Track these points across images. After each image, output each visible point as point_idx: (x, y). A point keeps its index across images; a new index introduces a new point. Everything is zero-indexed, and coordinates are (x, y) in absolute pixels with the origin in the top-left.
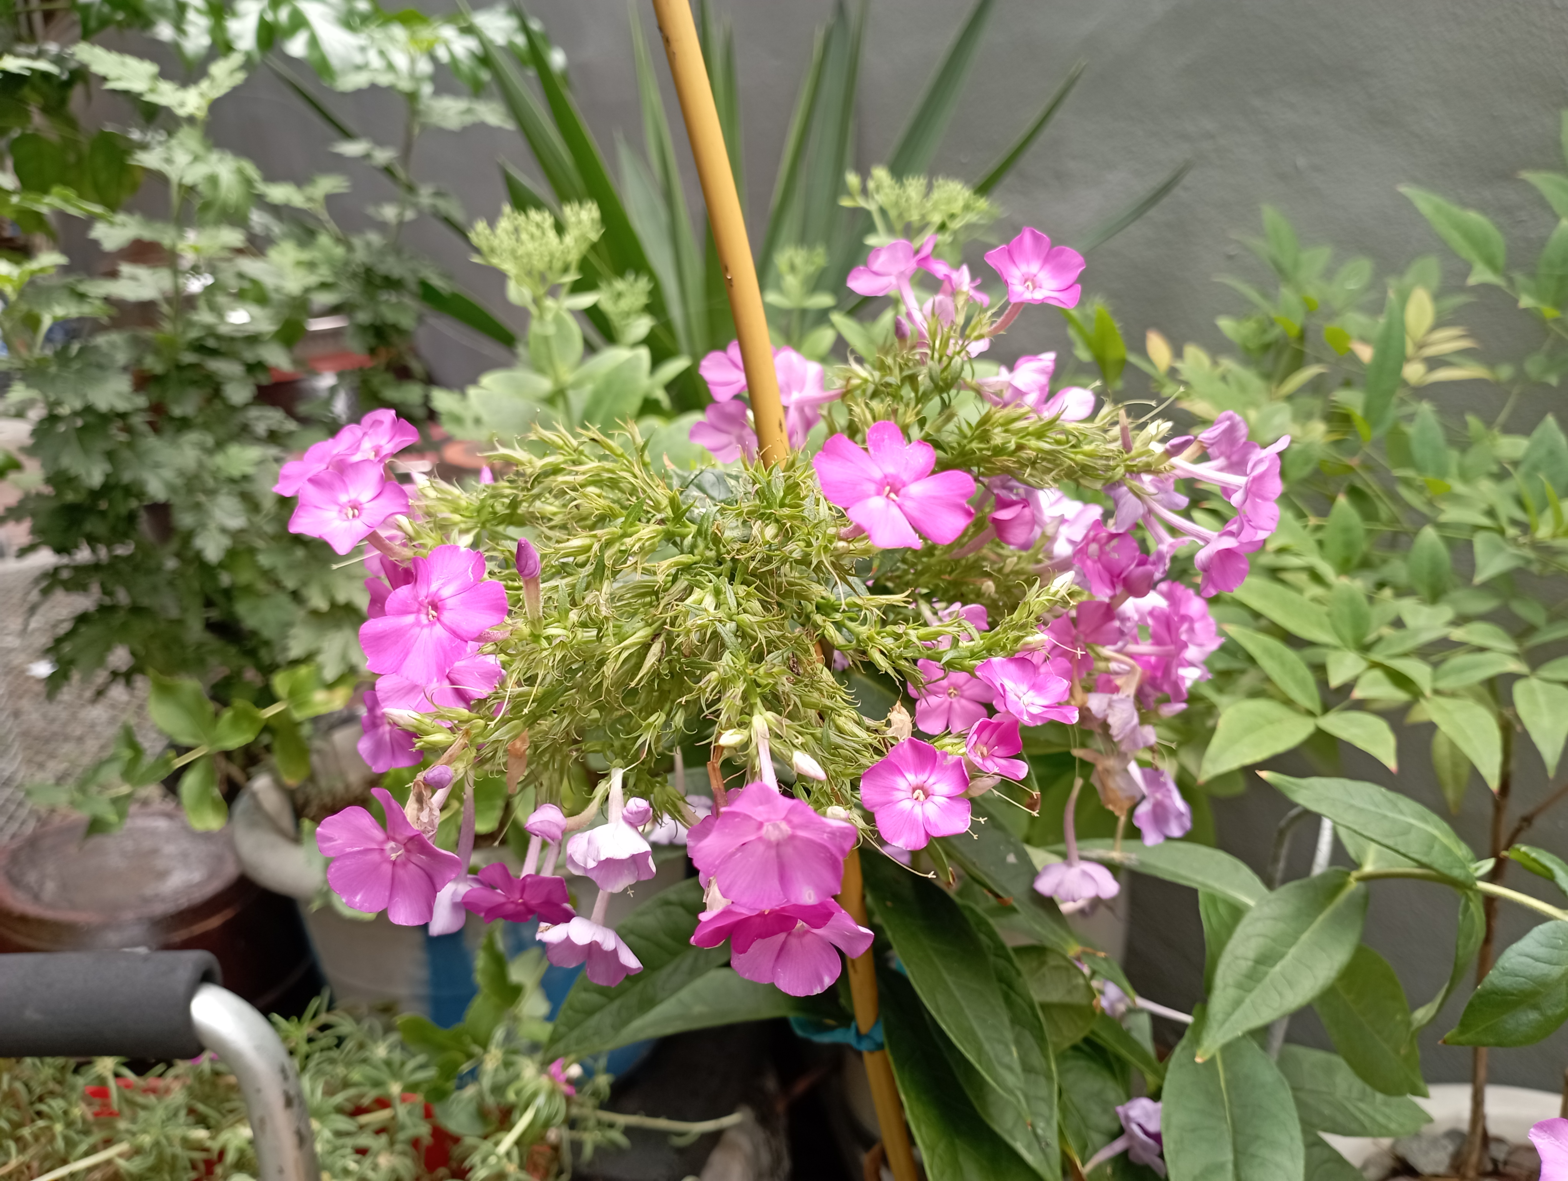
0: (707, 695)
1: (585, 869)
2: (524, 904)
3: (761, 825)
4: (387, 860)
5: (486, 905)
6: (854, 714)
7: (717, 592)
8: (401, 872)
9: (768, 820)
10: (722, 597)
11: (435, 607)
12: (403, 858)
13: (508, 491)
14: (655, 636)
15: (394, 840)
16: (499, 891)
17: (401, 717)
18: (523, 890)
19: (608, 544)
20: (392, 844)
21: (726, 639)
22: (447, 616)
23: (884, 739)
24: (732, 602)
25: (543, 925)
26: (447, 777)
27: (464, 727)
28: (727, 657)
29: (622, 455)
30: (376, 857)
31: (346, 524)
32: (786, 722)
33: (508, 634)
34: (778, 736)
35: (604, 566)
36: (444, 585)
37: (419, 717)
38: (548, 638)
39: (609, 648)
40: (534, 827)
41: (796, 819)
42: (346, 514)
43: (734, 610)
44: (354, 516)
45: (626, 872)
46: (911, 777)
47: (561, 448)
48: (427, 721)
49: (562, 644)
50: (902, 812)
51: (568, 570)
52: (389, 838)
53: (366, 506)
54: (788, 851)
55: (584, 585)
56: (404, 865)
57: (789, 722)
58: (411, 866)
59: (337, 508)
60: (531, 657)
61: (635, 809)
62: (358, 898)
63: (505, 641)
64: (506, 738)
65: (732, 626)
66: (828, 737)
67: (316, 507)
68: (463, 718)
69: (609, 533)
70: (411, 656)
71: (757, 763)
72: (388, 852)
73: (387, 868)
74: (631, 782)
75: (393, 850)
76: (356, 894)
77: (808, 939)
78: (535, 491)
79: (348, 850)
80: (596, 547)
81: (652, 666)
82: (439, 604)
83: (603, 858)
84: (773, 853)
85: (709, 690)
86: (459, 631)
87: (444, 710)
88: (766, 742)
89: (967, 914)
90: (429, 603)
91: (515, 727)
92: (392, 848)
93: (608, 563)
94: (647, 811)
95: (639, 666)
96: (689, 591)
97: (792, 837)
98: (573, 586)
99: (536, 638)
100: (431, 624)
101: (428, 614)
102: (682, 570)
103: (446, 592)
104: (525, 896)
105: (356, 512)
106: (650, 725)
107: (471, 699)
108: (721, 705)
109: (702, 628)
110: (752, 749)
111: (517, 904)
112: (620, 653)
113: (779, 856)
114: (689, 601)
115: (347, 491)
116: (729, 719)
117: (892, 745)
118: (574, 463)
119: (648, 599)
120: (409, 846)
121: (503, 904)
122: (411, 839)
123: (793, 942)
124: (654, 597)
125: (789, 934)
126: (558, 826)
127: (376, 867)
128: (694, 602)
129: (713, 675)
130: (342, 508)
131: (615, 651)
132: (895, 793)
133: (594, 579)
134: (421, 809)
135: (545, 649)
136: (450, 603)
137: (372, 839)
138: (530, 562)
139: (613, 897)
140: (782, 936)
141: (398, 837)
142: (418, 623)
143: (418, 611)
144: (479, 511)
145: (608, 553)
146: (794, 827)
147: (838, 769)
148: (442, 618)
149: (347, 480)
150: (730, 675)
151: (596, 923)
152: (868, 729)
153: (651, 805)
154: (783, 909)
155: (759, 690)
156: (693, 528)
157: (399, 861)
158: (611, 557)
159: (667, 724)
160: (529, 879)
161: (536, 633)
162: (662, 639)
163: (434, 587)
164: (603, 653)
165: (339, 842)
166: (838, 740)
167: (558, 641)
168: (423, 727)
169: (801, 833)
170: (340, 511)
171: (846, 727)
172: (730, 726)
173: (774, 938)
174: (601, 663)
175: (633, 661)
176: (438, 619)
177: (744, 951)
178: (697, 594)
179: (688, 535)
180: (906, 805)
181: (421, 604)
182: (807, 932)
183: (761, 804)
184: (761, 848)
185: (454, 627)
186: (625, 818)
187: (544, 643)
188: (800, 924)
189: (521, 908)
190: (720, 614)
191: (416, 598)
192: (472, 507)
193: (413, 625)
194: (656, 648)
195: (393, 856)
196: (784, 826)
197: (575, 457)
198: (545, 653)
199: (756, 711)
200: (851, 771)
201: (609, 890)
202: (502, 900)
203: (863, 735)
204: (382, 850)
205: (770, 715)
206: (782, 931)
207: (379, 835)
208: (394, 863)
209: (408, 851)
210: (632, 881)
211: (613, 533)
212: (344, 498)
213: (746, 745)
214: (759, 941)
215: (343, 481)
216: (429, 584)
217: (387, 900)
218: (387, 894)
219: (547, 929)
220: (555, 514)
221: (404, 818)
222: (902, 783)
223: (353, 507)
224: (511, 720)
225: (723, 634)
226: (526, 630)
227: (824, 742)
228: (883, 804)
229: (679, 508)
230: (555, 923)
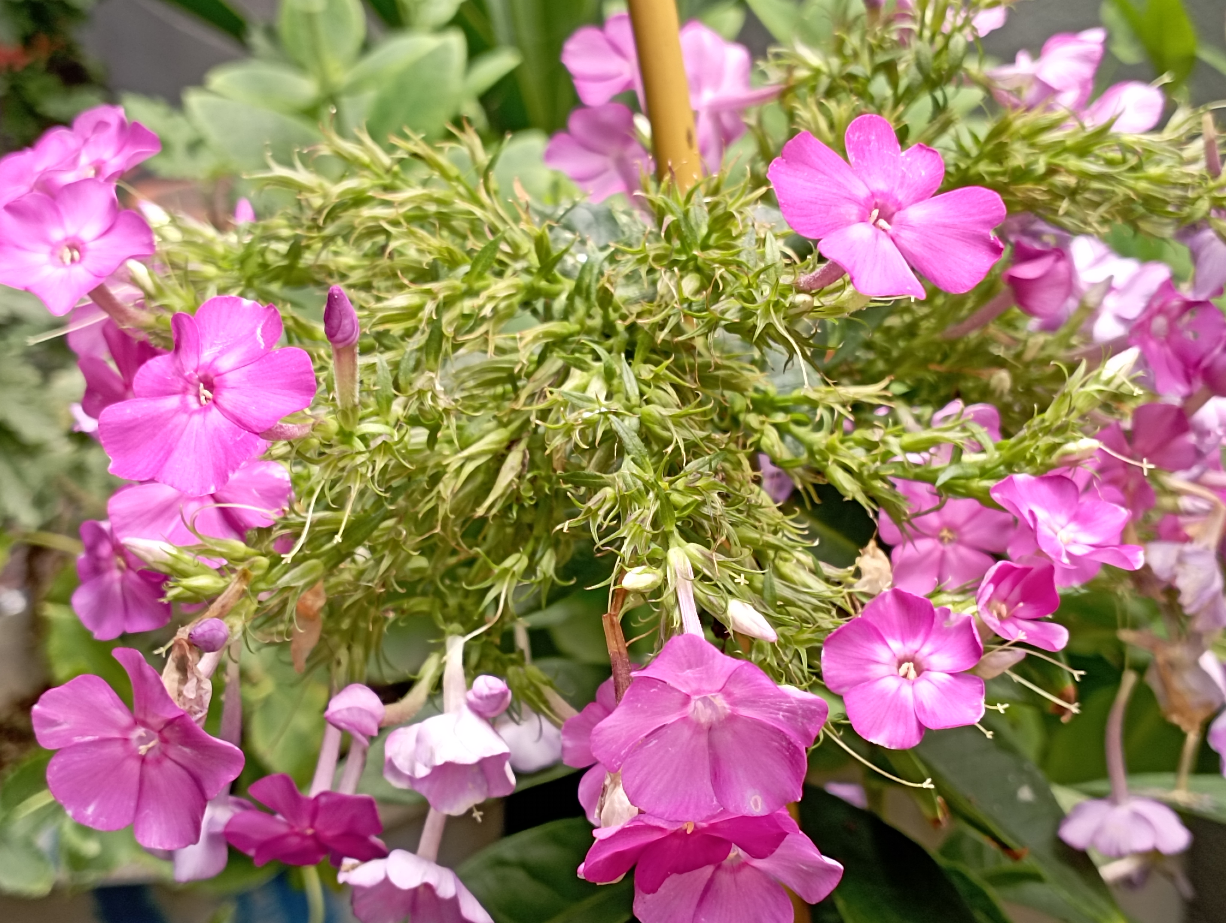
0: (600, 520)
1: (411, 779)
2: (314, 836)
3: (687, 699)
4: (133, 754)
5: (257, 837)
6: (808, 559)
7: (609, 375)
8: (152, 772)
9: (698, 692)
10: (615, 382)
11: (209, 386)
12: (157, 752)
13: (286, 232)
14: (511, 444)
15: (144, 724)
16: (279, 817)
17: (149, 551)
18: (314, 816)
19: (448, 303)
20: (140, 731)
21: (626, 440)
22: (227, 398)
23: (850, 595)
24: (633, 389)
25: (348, 862)
26: (221, 635)
27: (240, 567)
28: (628, 466)
29: (458, 179)
30: (117, 750)
31: (61, 272)
32: (718, 557)
33: (307, 430)
34: (705, 578)
35: (442, 335)
36: (222, 353)
37: (174, 552)
38: (363, 438)
39: (446, 457)
40: (338, 716)
41: (738, 691)
42: (61, 258)
43: (635, 398)
44: (73, 260)
45: (470, 786)
46: (896, 645)
47: (365, 167)
48: (187, 557)
49: (385, 447)
50: (883, 695)
51: (386, 342)
52: (137, 722)
53: (91, 245)
54: (725, 738)
55: (412, 363)
56: (158, 762)
57: (722, 558)
58: (168, 764)
59: (47, 249)
60: (341, 465)
61: (486, 692)
62: (90, 810)
63: (304, 440)
64: (301, 583)
65: (632, 422)
66: (772, 587)
67: (18, 247)
68: (238, 555)
69: (448, 288)
70: (176, 455)
71: (676, 615)
72: (134, 743)
73: (133, 766)
74: (474, 658)
75: (142, 740)
76: (87, 804)
77: (745, 874)
78: (330, 230)
79: (77, 739)
80: (430, 306)
81: (510, 484)
82: (216, 380)
83: (439, 762)
84: (703, 740)
85: (601, 513)
86: (246, 419)
87: (211, 542)
88: (689, 583)
89: (956, 881)
90: (200, 380)
91: (312, 569)
92: (140, 738)
93: (448, 331)
94: (504, 695)
95: (487, 488)
96: (562, 376)
97: (732, 718)
98: (396, 365)
99: (346, 436)
100: (204, 409)
101: (198, 396)
102: (554, 344)
103: (226, 363)
104: (318, 824)
105: (76, 254)
106: (506, 571)
107: (247, 527)
108: (623, 532)
109: (591, 424)
110: (667, 597)
111: (304, 837)
112: (462, 466)
113: (711, 745)
114: (568, 386)
115: (61, 224)
116: (635, 551)
117: (863, 605)
118: (387, 188)
119: (499, 390)
120: (167, 734)
121: (283, 837)
122: (170, 723)
123: (724, 878)
124: (509, 387)
125: (718, 867)
126: (372, 715)
127: (117, 765)
128: (576, 389)
129: (608, 492)
130: (54, 249)
131: (454, 462)
132: (873, 667)
133: (427, 355)
134: (184, 680)
135: (360, 453)
136: (231, 378)
137: (112, 723)
138: (346, 322)
139: (450, 820)
140: (708, 871)
141: (151, 720)
142: (184, 408)
143: (184, 391)
144: (243, 261)
145: (447, 317)
146: (733, 704)
147: (788, 634)
148: (220, 401)
149: (62, 209)
150: (634, 490)
151: (425, 858)
152: (827, 580)
153: (509, 685)
154: (713, 827)
155: (676, 514)
156: (568, 285)
157: (150, 756)
158: (450, 323)
159: (530, 570)
160: (323, 800)
161: (347, 429)
162: (522, 445)
163: (207, 356)
164: (438, 465)
165: (65, 727)
166: (788, 593)
167: (379, 441)
168: (181, 566)
169: (744, 712)
170: (52, 254)
171: (795, 577)
172: (636, 562)
173: (697, 872)
174: (435, 479)
175: (480, 478)
176: (215, 402)
177: (654, 891)
178: (577, 377)
179: (557, 294)
180: (890, 684)
181: (188, 380)
182: (745, 864)
183: (690, 667)
184: (686, 733)
185: (238, 413)
186: (471, 706)
187: (359, 445)
188: (736, 852)
189: (309, 843)
190: (616, 405)
191: (180, 372)
192: (232, 256)
193: (176, 412)
194: (514, 459)
195: (143, 749)
196: (720, 701)
197: (387, 180)
198: (360, 459)
199: (672, 542)
200: (806, 636)
201: (447, 811)
202: (283, 830)
203: (819, 586)
204: (126, 740)
205: (694, 548)
206: (708, 863)
207: (123, 717)
208: (143, 760)
209: (164, 741)
210: (478, 799)
211: (454, 288)
212: (57, 234)
213: (658, 591)
214: (674, 876)
215: (56, 210)
216: (198, 353)
217: (131, 812)
218: (133, 804)
219: (354, 867)
220: (352, 268)
221: (163, 690)
222: (883, 653)
223: (72, 247)
224: (305, 558)
225: (622, 433)
226: (333, 424)
227: (767, 594)
228: (855, 684)
229: (548, 252)
230: (365, 859)
